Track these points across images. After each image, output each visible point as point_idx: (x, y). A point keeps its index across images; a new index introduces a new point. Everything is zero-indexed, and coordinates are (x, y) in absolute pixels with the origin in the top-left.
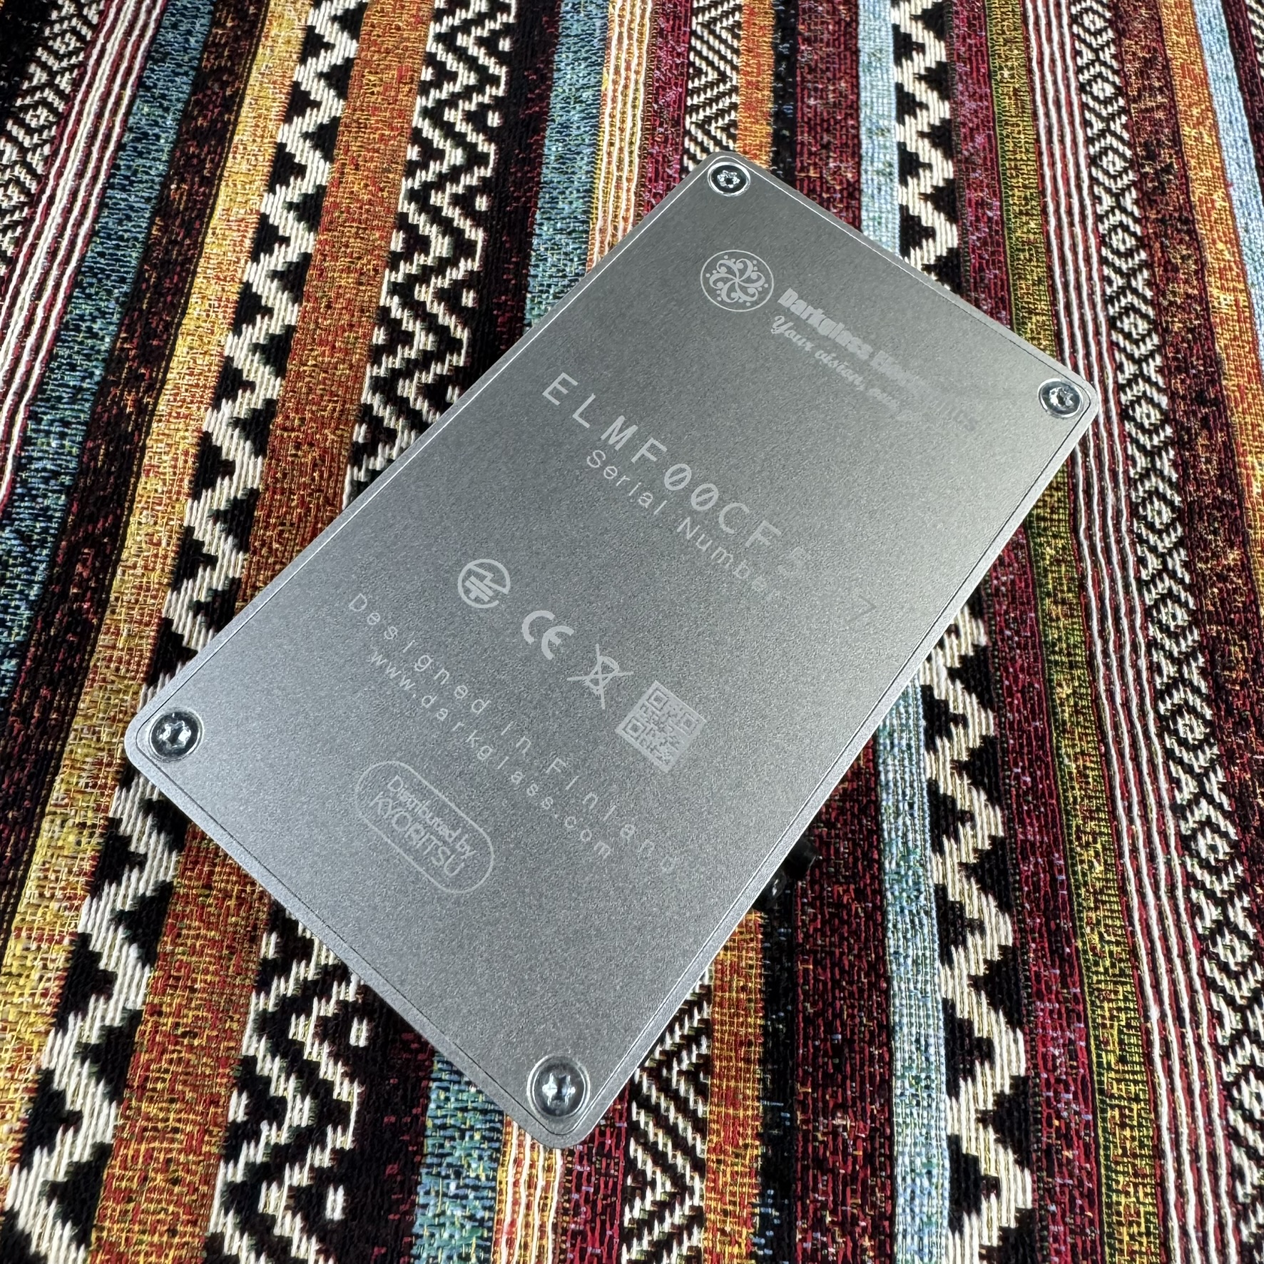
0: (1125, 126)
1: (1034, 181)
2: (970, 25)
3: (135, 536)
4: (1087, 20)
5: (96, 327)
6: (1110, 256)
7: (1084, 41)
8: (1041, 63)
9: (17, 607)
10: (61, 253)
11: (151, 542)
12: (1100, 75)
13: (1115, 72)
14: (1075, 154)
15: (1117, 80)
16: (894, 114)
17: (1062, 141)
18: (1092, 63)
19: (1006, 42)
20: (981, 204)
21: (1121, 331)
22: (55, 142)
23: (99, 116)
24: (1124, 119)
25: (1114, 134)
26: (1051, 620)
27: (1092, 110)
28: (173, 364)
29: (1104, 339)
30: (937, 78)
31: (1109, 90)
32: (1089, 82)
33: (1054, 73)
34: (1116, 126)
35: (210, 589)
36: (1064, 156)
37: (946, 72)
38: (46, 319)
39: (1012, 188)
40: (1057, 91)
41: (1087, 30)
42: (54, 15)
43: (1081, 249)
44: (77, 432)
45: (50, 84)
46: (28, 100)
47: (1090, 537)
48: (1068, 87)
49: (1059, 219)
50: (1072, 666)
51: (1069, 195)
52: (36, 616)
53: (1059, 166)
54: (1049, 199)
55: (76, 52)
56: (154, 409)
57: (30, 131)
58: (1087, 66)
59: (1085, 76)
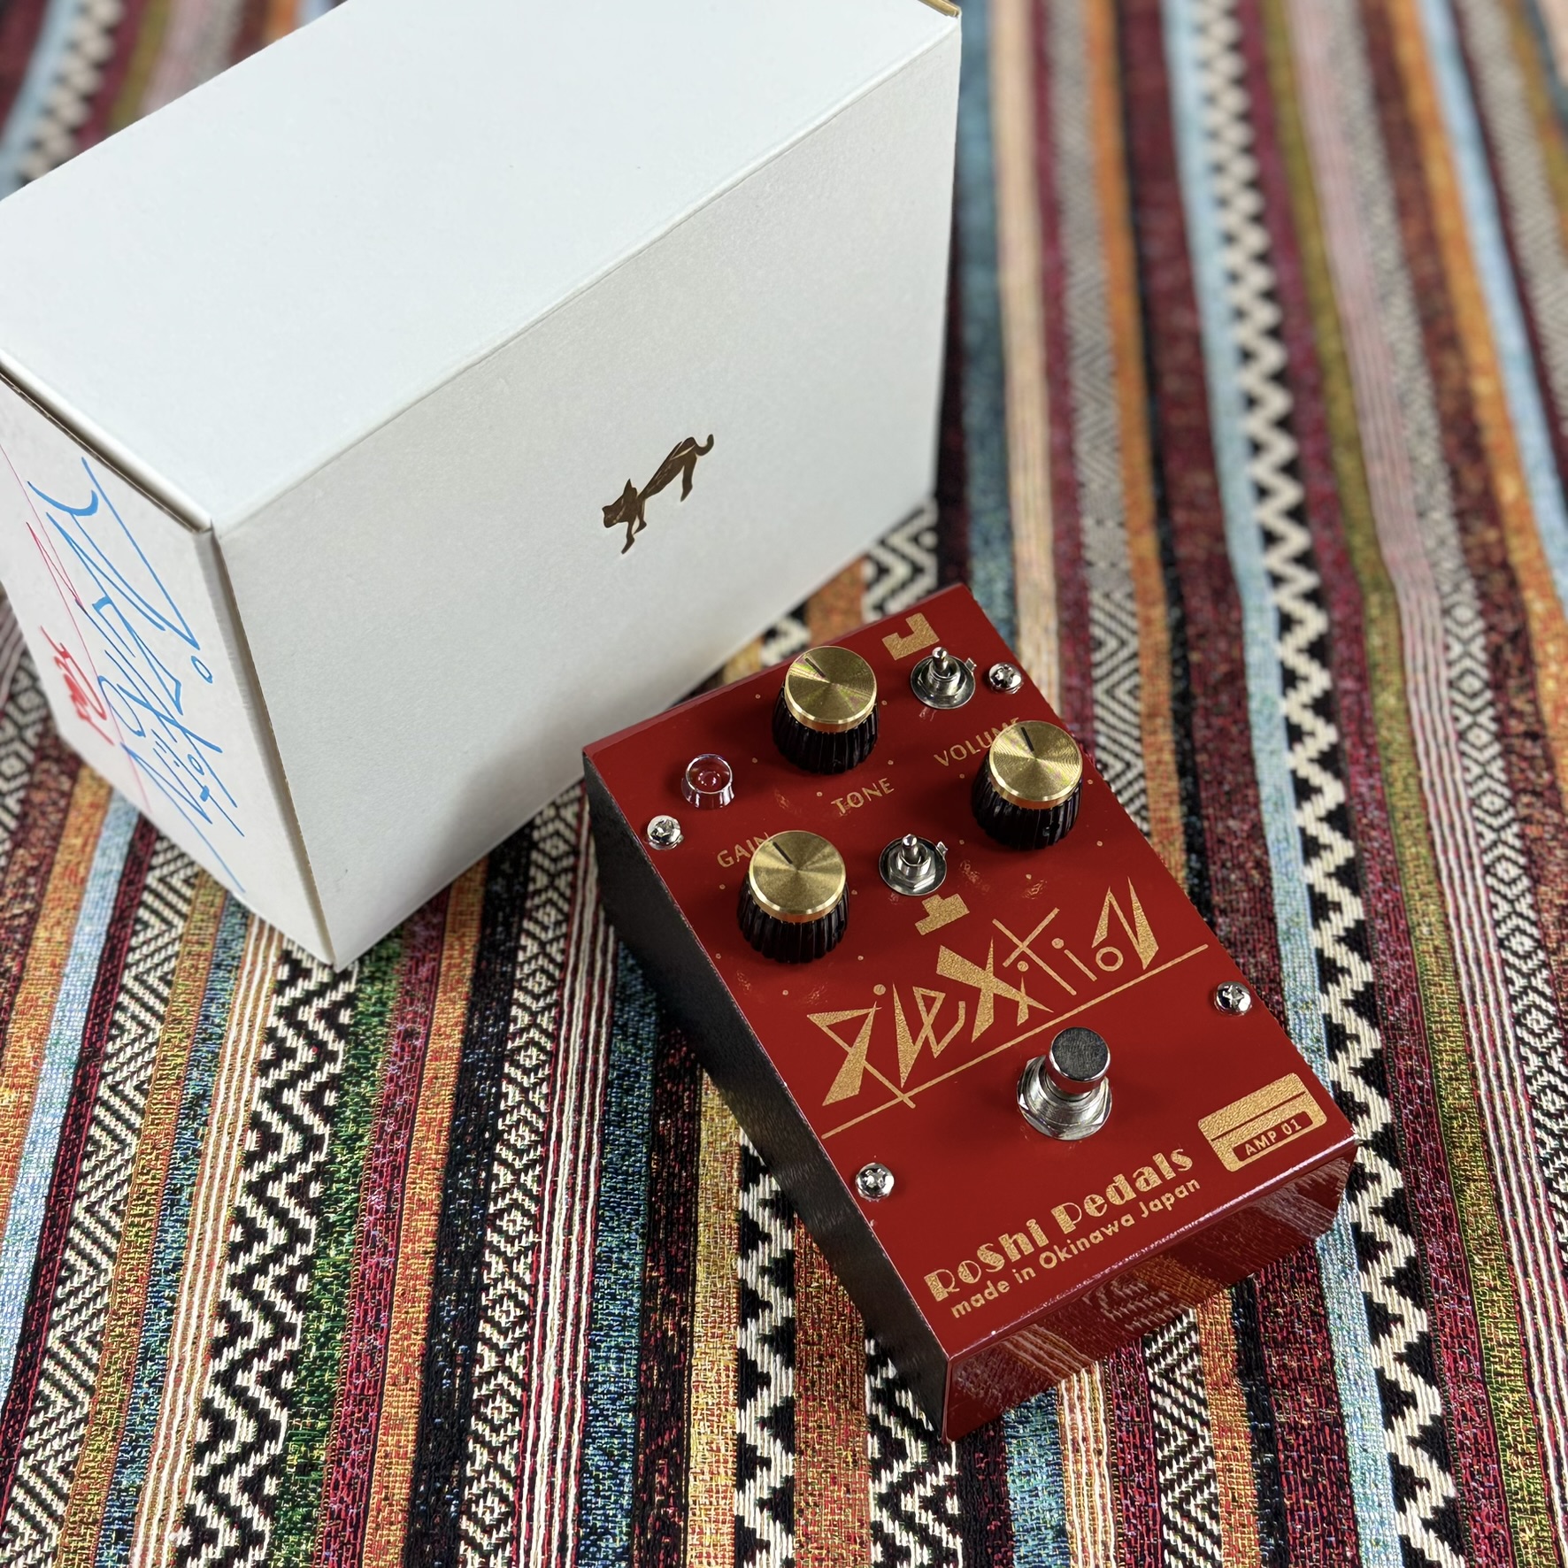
0: (1547, 981)
1: (1461, 1043)
2: (1385, 880)
3: (698, 1448)
4: (1500, 869)
5: (625, 1256)
6: (1541, 1118)
7: (1498, 892)
8: (1458, 918)
9: (615, 1516)
10: (579, 1188)
11: (712, 1450)
12: (1518, 929)
13: (1533, 923)
14: (1500, 1013)
15: (1535, 931)
16: (1317, 984)
17: (1486, 1002)
18: (1509, 916)
19: (1423, 896)
20: (1410, 1073)
21: (1558, 1192)
22: (551, 1079)
23: (585, 1051)
24: (1545, 973)
25: (1536, 990)
26: (1513, 1470)
27: (1512, 966)
28: (698, 1289)
29: (1542, 1201)
30: (1356, 939)
31: (1529, 944)
32: (1507, 937)
33: (1471, 929)
34: (1538, 982)
35: (769, 1487)
36: (1488, 1015)
37: (1365, 931)
38: (581, 1252)
39: (1440, 1052)
40: (1476, 947)
41: (1501, 881)
42: (521, 957)
43: (1512, 1112)
44: (632, 1357)
45: (534, 1024)
46: (518, 1042)
47: (1544, 1390)
48: (1486, 943)
49: (1488, 1082)
50: (1535, 1511)
51: (1496, 1058)
52: (633, 1521)
53: (1484, 1027)
54: (1477, 1063)
55: (548, 992)
56: (692, 1331)
57: (526, 1072)
58: (1504, 920)
59: (1503, 931)
